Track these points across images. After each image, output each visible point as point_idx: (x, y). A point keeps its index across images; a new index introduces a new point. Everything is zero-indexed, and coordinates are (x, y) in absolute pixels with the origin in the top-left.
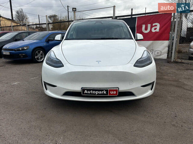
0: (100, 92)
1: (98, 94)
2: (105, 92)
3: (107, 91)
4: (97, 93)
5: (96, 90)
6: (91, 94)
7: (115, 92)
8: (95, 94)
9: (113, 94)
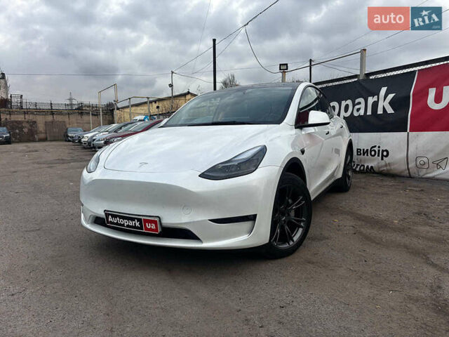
0: (131, 223)
1: (128, 226)
2: (138, 224)
3: (139, 220)
4: (126, 222)
5: (124, 218)
6: (117, 224)
7: (153, 227)
8: (123, 225)
9: (151, 229)
